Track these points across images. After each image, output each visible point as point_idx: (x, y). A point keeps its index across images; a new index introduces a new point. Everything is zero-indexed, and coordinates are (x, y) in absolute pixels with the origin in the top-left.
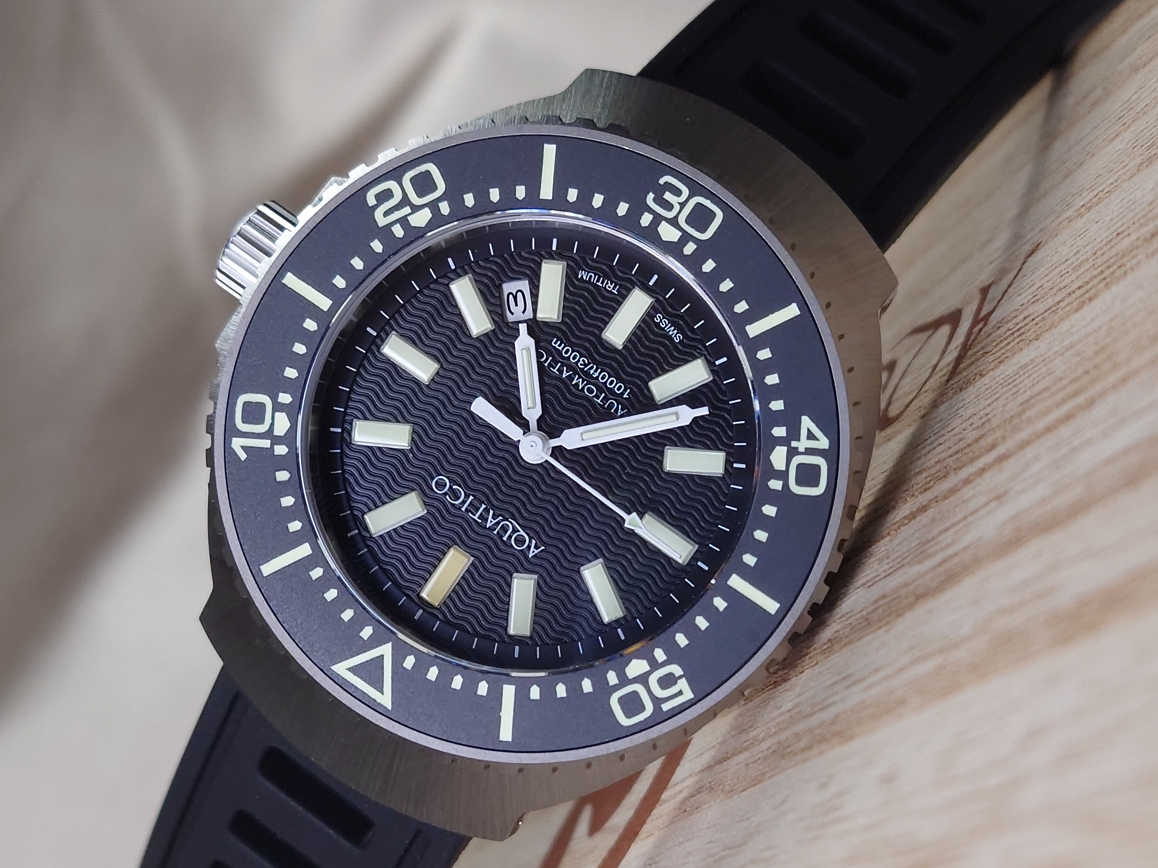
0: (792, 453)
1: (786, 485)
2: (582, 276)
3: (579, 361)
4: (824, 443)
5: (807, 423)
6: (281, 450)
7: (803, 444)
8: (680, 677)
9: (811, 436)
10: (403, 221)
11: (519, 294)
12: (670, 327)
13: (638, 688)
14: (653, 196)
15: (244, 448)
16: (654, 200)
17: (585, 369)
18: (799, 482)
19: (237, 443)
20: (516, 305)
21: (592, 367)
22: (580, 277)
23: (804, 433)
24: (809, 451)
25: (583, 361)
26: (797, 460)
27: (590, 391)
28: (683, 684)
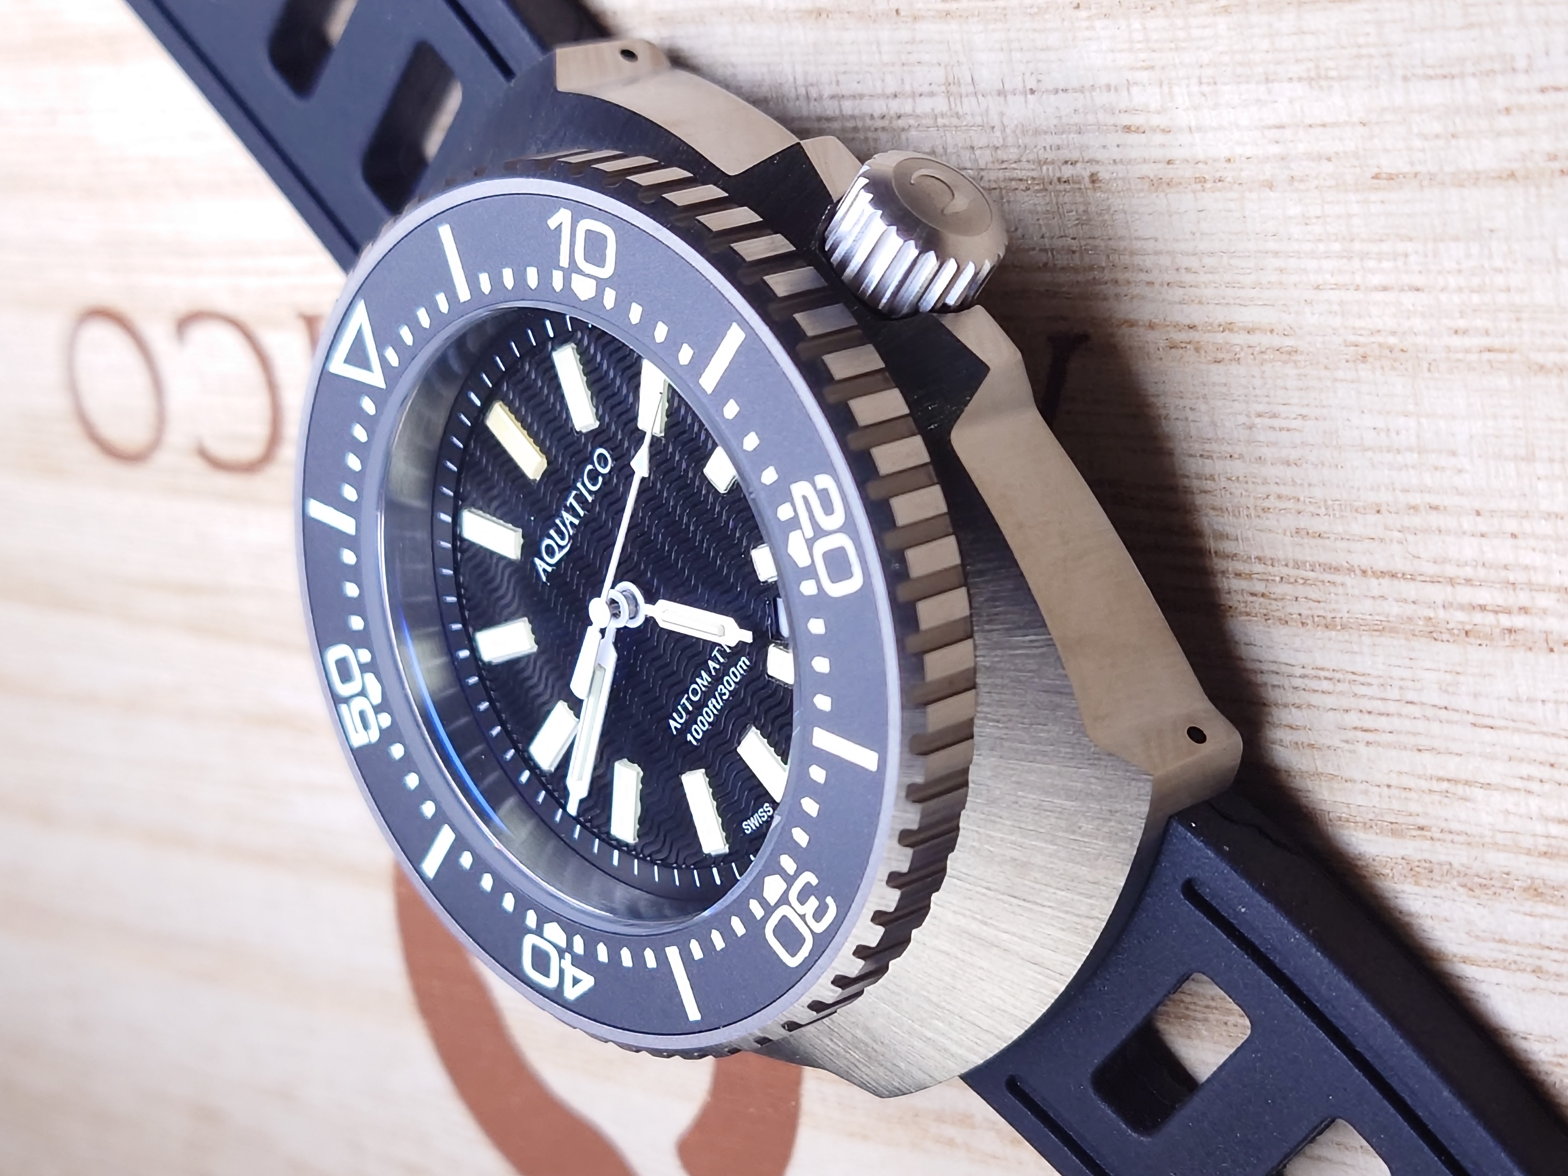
0: (560, 952)
1: (531, 931)
3: (725, 687)
4: (570, 993)
5: (588, 982)
6: (558, 281)
8: (369, 737)
9: (576, 980)
10: (796, 522)
14: (814, 884)
15: (559, 227)
16: (808, 884)
17: (716, 693)
18: (535, 948)
19: (565, 216)
21: (719, 704)
23: (578, 973)
25: (725, 694)
26: (554, 954)
27: (695, 693)
28: (363, 737)
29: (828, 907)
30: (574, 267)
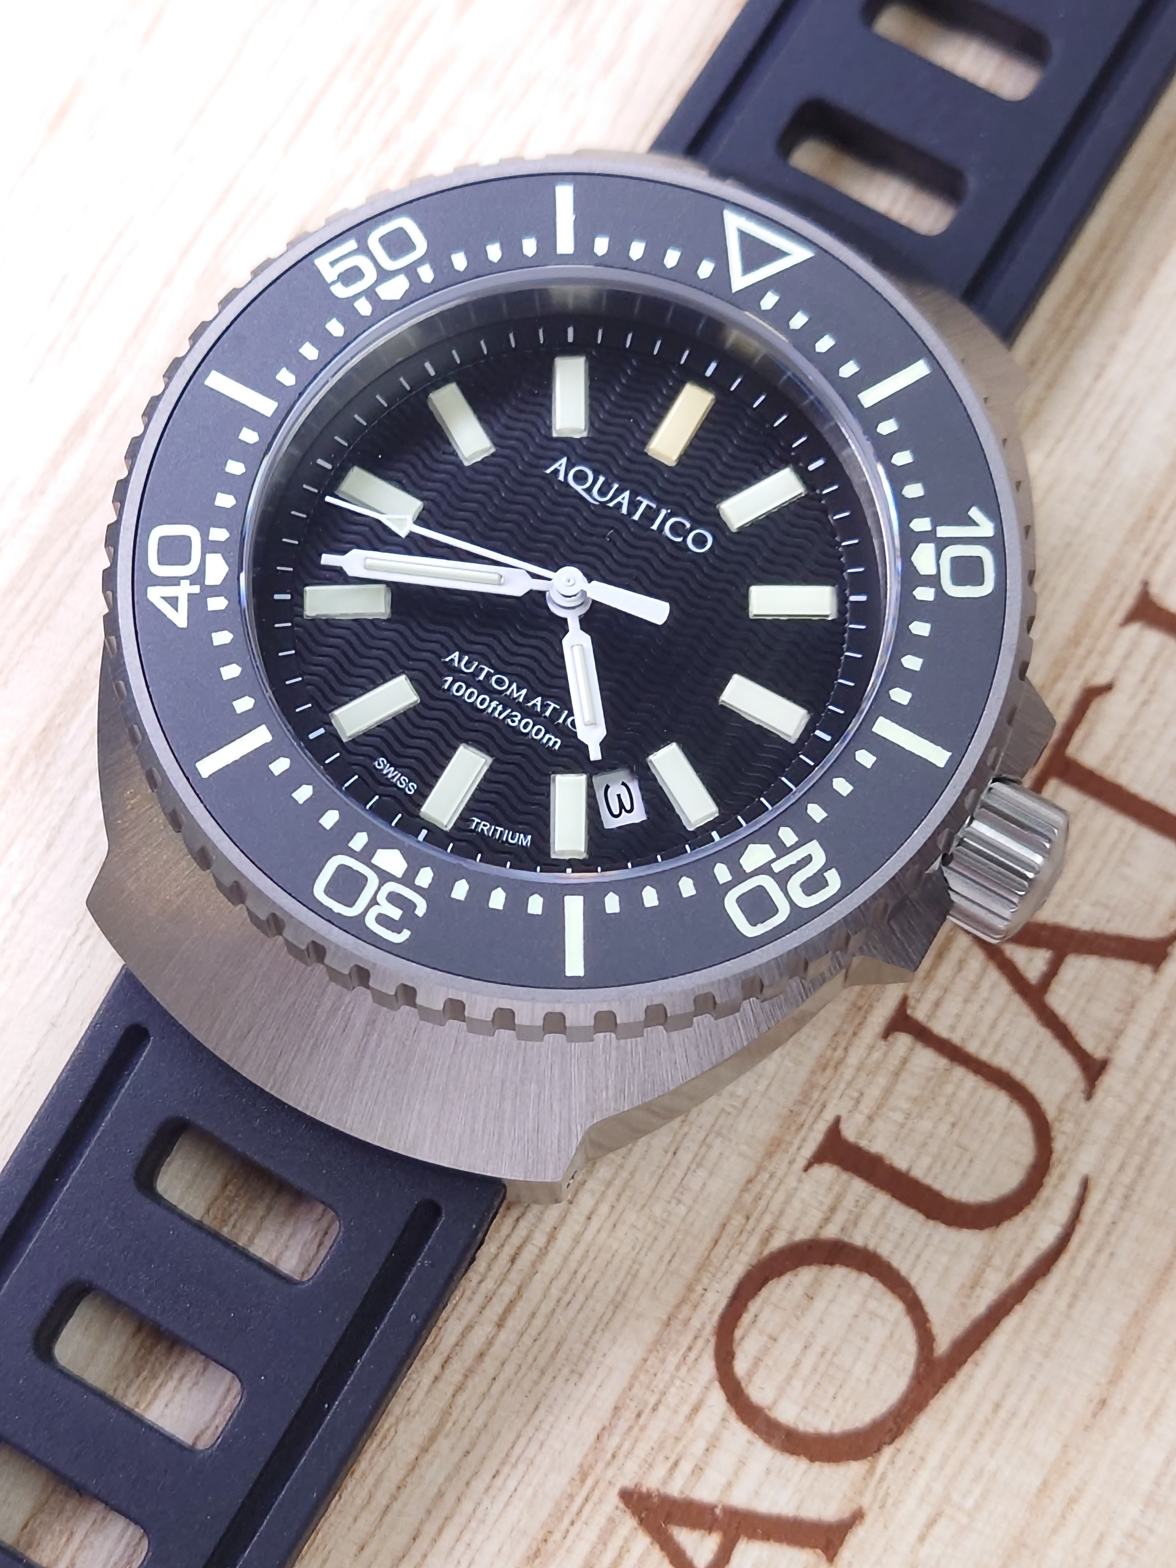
0: (198, 578)
1: (204, 535)
2: (525, 837)
3: (520, 721)
4: (155, 594)
5: (180, 619)
6: (921, 524)
7: (184, 591)
8: (334, 283)
9: (173, 602)
10: (782, 850)
11: (616, 811)
12: (393, 777)
13: (389, 264)
14: (417, 912)
15: (973, 523)
16: (415, 906)
17: (509, 710)
18: (186, 541)
19: (986, 528)
20: (619, 796)
21: (500, 714)
22: (529, 837)
23: (183, 604)
24: (174, 581)
25: (513, 721)
26: (191, 569)
27: (500, 682)
28: (330, 274)
29: (399, 933)
30: (942, 544)
